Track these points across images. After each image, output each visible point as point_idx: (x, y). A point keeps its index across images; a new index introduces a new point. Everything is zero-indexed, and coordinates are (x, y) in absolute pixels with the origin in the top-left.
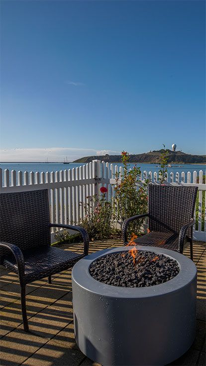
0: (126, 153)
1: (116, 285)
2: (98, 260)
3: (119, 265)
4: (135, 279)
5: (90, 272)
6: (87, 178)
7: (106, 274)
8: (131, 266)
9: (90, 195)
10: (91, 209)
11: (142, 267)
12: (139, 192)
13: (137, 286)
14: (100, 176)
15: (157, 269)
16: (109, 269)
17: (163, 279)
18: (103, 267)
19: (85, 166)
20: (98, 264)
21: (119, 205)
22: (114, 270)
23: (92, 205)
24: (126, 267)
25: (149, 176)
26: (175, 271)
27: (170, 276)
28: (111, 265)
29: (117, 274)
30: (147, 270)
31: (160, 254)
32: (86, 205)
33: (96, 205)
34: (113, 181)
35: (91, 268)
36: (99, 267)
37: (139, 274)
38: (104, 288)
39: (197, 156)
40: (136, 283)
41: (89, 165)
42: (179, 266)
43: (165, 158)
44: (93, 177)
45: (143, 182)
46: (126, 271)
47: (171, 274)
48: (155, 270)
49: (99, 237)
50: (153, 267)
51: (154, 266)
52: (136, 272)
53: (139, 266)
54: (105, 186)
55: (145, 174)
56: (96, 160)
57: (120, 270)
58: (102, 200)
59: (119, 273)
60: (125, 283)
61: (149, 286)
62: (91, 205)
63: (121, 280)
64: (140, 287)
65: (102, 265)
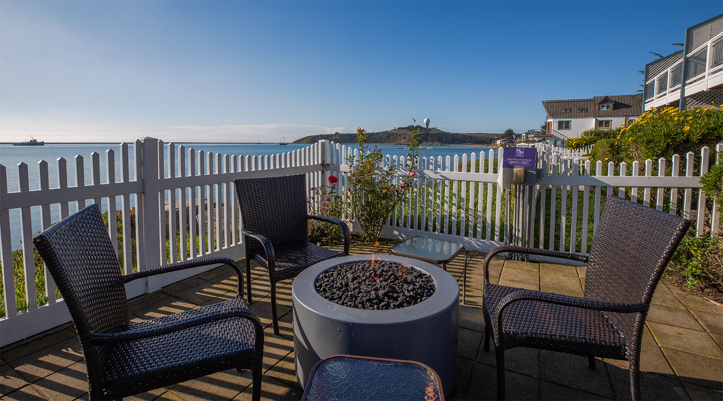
0: (363, 130)
1: (350, 306)
2: (326, 272)
3: (353, 279)
4: (375, 299)
5: (316, 287)
6: (312, 164)
7: (337, 290)
8: (370, 281)
9: (316, 186)
10: (316, 204)
11: (385, 283)
12: (380, 182)
13: (378, 308)
14: (328, 161)
15: (405, 286)
16: (341, 284)
17: (413, 300)
18: (333, 281)
19: (309, 148)
20: (326, 277)
21: (353, 199)
22: (347, 285)
23: (318, 199)
24: (363, 283)
25: (394, 161)
26: (429, 290)
27: (422, 296)
28: (343, 278)
29: (351, 291)
30: (391, 287)
31: (409, 266)
32: (310, 199)
33: (322, 200)
34: (344, 167)
35: (317, 282)
36: (328, 281)
37: (381, 292)
38: (335, 309)
39: (458, 134)
40: (376, 303)
41: (314, 147)
42: (435, 282)
43: (415, 137)
44: (320, 163)
45: (386, 169)
46: (363, 287)
47: (423, 293)
48: (402, 288)
49: (327, 242)
50: (399, 283)
51: (401, 282)
52: (376, 290)
53: (381, 282)
54: (335, 175)
55: (388, 159)
56: (323, 140)
57: (356, 285)
58: (331, 193)
59: (354, 289)
60: (362, 303)
61: (394, 308)
62: (316, 200)
63: (356, 299)
64: (382, 309)
65: (332, 278)
